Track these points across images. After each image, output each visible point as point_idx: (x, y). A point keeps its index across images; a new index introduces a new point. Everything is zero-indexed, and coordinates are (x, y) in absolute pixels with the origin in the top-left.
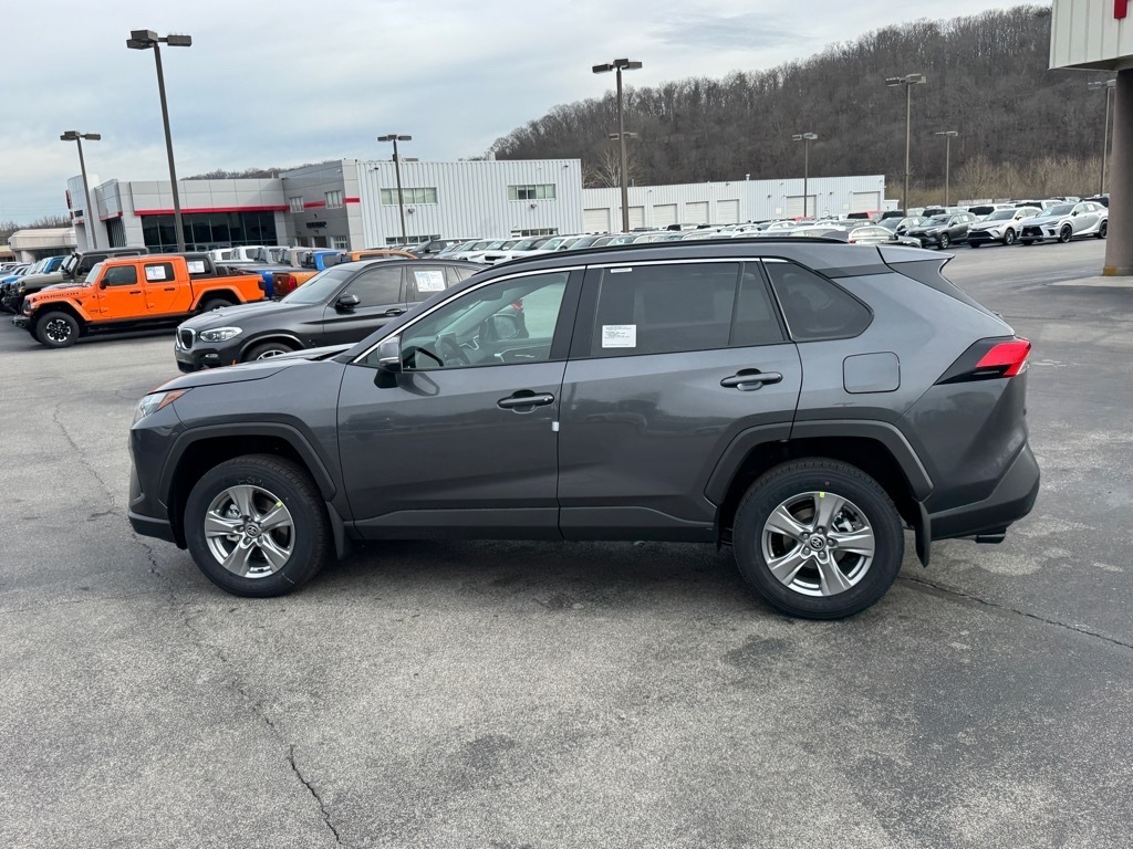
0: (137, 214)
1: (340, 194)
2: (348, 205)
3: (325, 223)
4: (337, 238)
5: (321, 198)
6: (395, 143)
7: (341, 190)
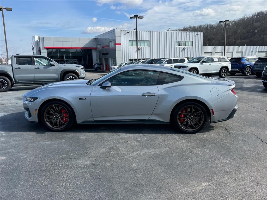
0: (45, 48)
1: (114, 42)
2: (117, 46)
3: (108, 53)
4: (112, 59)
5: (107, 44)
6: (137, 19)
7: (114, 40)
